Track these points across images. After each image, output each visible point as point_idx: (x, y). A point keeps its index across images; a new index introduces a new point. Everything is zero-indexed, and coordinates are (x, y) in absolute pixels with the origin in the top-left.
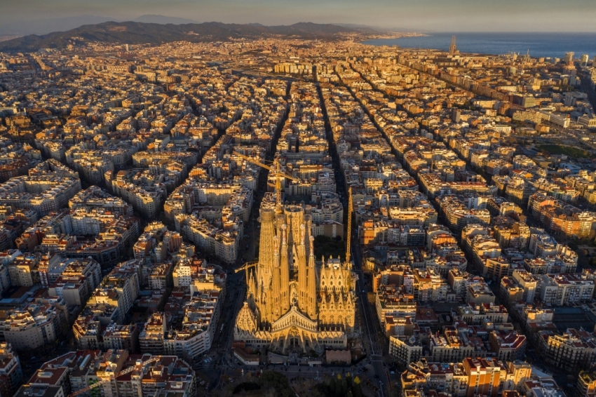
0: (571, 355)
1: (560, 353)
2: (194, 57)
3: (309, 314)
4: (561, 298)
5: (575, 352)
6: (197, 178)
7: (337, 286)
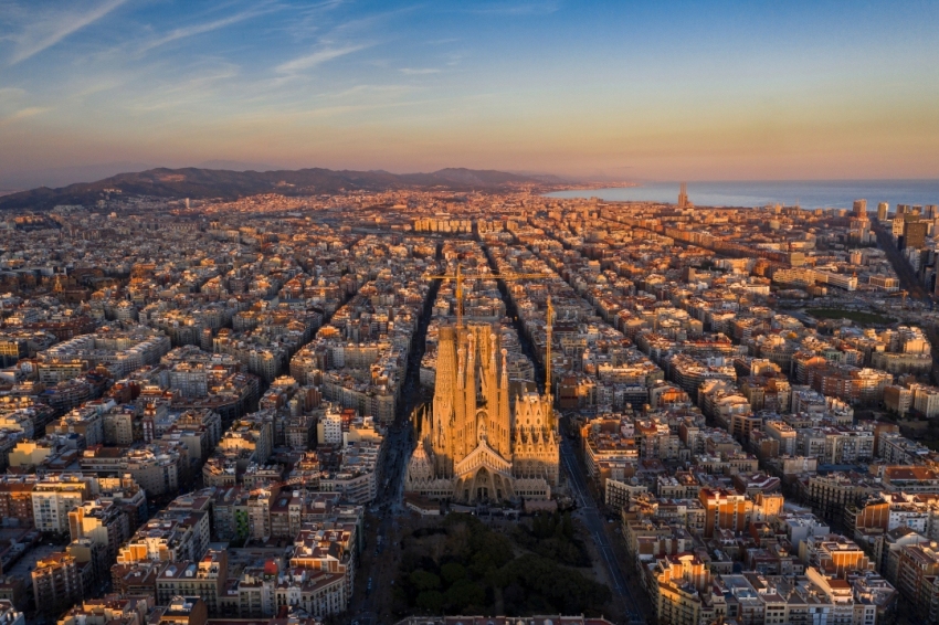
0: (839, 498)
1: (825, 498)
2: (290, 214)
3: (502, 453)
4: (831, 455)
5: (843, 492)
6: (328, 337)
7: (537, 426)
